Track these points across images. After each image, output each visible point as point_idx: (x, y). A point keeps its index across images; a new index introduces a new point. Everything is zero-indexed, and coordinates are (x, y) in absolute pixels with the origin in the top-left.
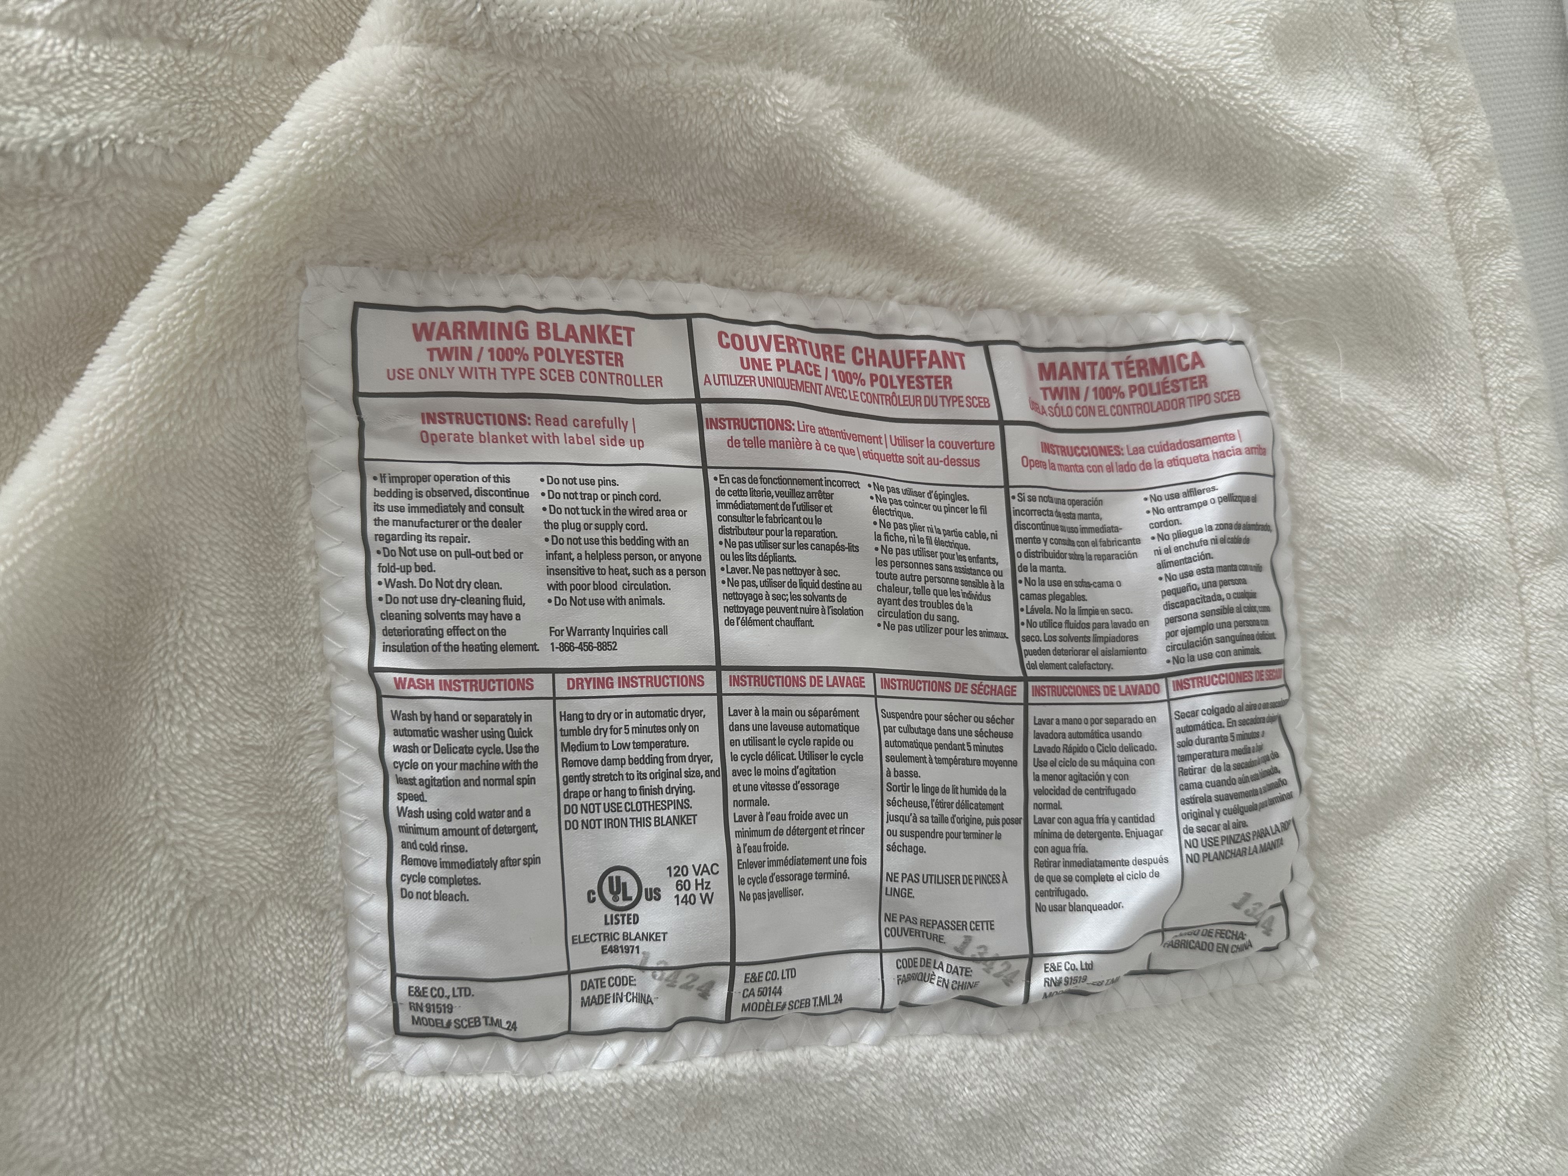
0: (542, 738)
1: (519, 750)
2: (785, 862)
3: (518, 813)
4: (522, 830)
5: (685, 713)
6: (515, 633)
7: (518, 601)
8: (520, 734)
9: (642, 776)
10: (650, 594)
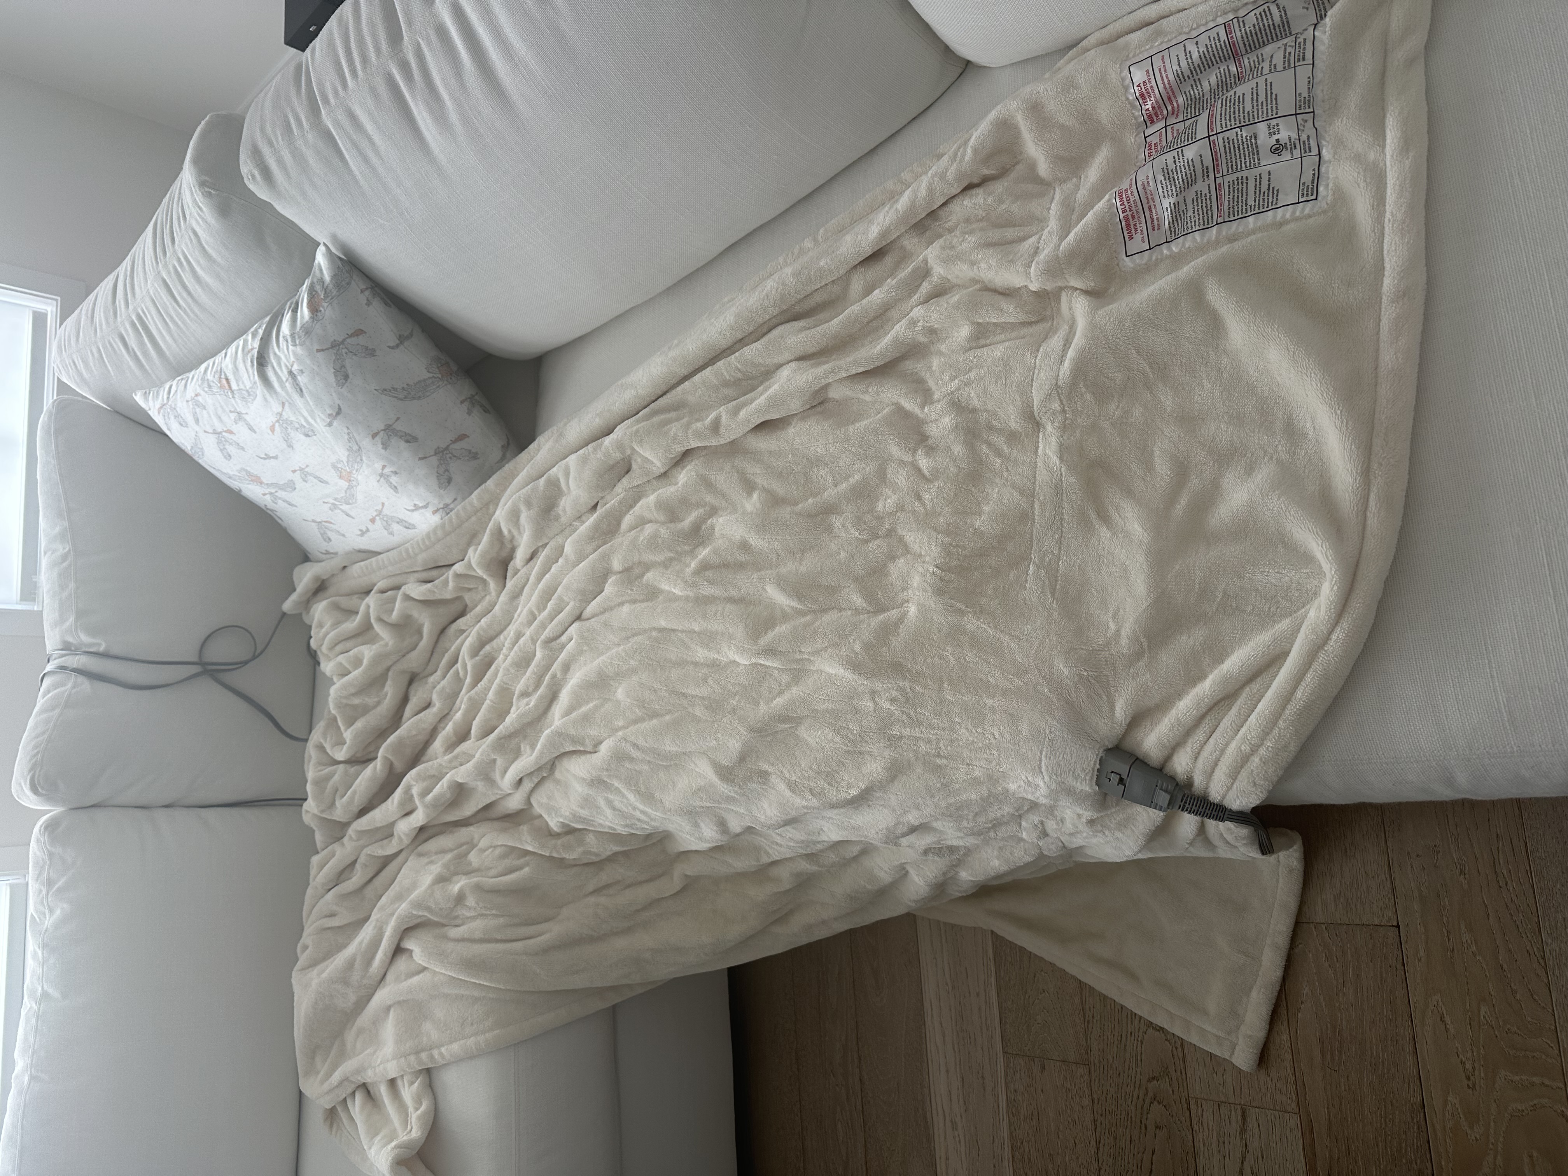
0: (1234, 176)
1: (1238, 183)
2: (1267, 101)
3: (1256, 179)
4: (1261, 178)
5: (1224, 142)
6: (1205, 191)
7: (1196, 192)
8: (1234, 183)
9: (1244, 148)
10: (1190, 163)
